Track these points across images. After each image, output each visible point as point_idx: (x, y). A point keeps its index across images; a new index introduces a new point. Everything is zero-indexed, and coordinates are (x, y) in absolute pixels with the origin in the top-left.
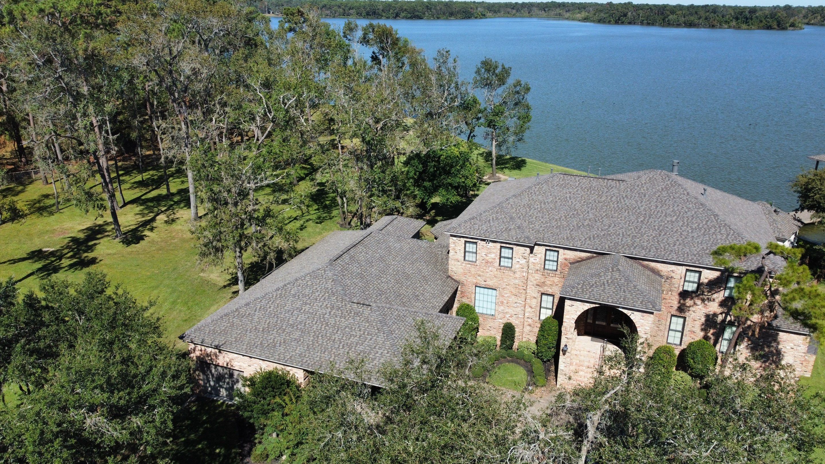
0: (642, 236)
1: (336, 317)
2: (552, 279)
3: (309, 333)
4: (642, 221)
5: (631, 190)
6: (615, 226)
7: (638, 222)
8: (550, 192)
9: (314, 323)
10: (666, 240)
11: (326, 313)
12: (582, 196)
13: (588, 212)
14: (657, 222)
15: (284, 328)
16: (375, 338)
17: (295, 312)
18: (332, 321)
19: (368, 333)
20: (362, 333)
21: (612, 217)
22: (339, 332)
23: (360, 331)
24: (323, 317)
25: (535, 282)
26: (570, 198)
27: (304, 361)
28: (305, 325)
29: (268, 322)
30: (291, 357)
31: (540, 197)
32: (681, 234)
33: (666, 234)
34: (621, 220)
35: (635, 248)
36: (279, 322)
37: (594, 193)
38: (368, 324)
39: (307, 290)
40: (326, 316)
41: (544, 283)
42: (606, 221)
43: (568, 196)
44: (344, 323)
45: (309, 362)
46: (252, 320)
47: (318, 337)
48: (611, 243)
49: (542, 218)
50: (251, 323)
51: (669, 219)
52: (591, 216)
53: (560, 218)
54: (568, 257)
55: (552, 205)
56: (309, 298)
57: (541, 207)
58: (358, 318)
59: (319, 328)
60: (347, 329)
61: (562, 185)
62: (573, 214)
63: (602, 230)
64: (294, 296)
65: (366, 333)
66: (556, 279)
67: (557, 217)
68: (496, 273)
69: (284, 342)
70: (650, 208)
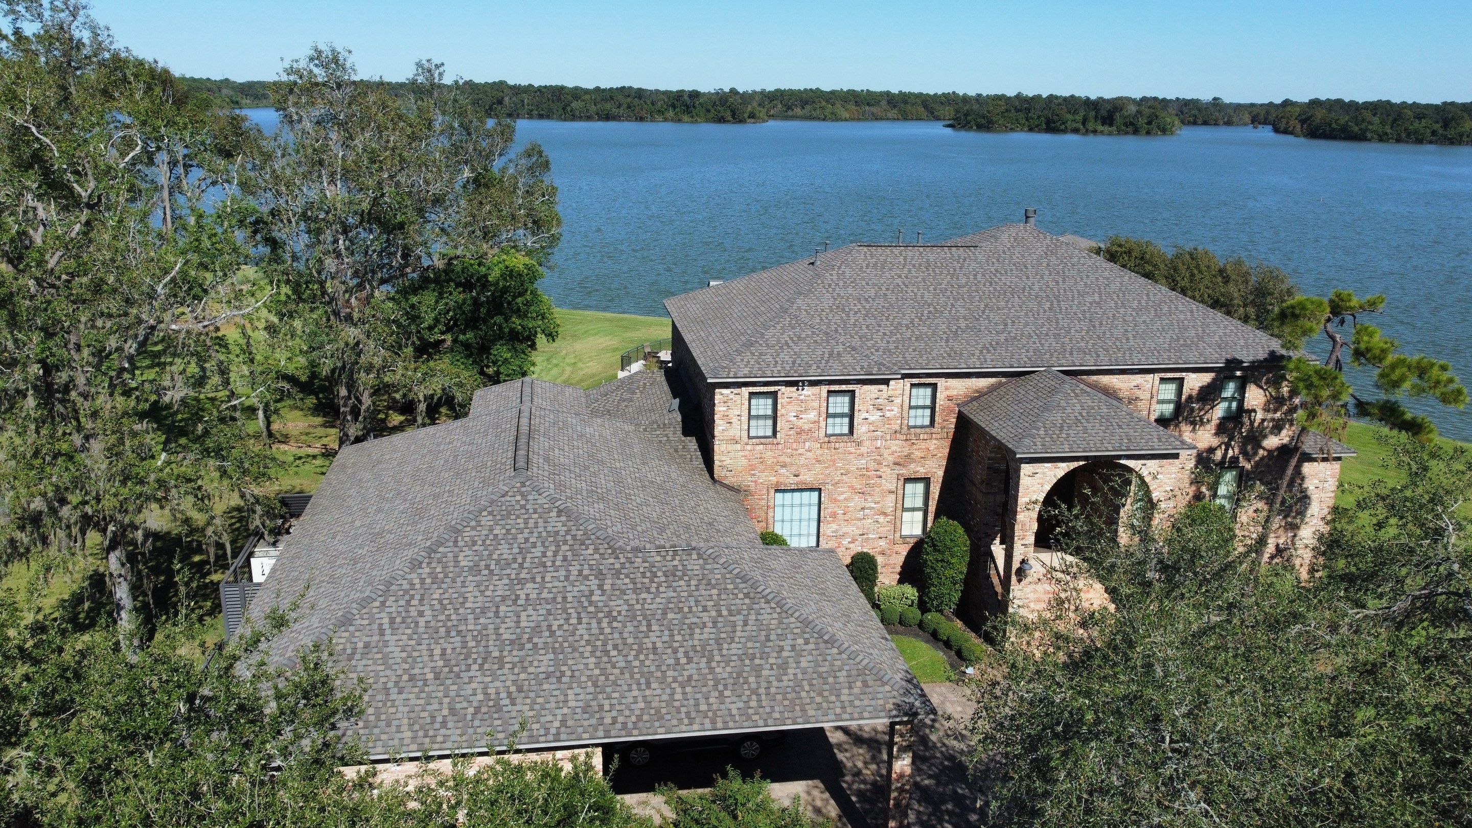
0: (1068, 332)
1: (623, 592)
2: (923, 445)
3: (575, 650)
4: (1050, 309)
5: (998, 261)
6: (1013, 322)
7: (1045, 310)
8: (863, 279)
9: (574, 621)
10: (1108, 333)
11: (592, 593)
12: (923, 279)
13: (953, 305)
14: (1075, 308)
15: (496, 654)
16: (753, 617)
17: (503, 608)
18: (618, 606)
19: (729, 611)
20: (714, 613)
21: (999, 309)
22: (654, 628)
23: (705, 609)
24: (591, 603)
25: (891, 458)
26: (906, 286)
27: (608, 720)
28: (552, 633)
29: (437, 652)
30: (563, 722)
31: (850, 290)
32: (1125, 320)
33: (1101, 324)
34: (1017, 312)
36: (472, 644)
37: (941, 273)
38: (714, 592)
39: (504, 549)
40: (594, 598)
41: (908, 456)
42: (995, 317)
43: (899, 281)
44: (655, 605)
45: (621, 719)
46: (385, 657)
47: (607, 653)
48: (1027, 352)
49: (880, 326)
50: (389, 667)
51: (1089, 300)
53: (912, 323)
54: (955, 393)
55: (881, 302)
56: (521, 566)
57: (864, 307)
58: (682, 583)
59: (595, 631)
60: (670, 616)
61: (875, 265)
62: (930, 312)
64: (475, 569)
65: (725, 613)
66: (933, 445)
67: (904, 322)
68: (819, 452)
69: (520, 690)
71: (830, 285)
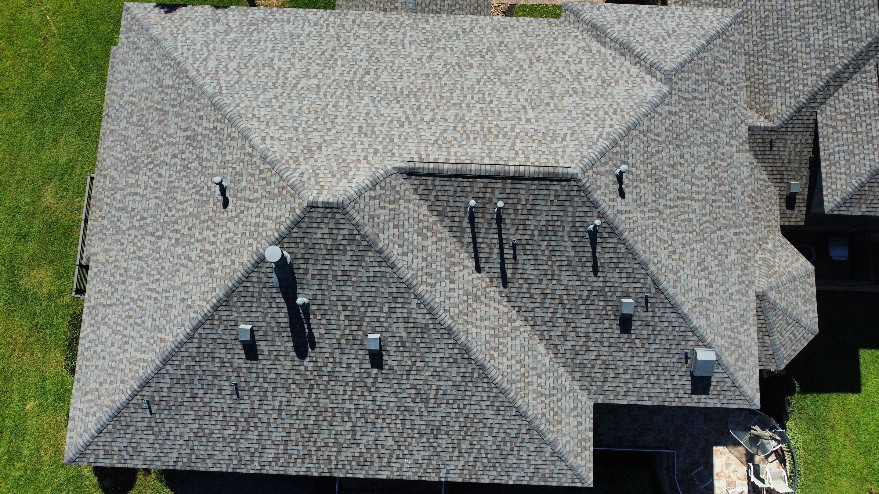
26: (524, 107)
43: (531, 115)
48: (424, 28)
49: (567, 62)
52: (470, 74)
53: (531, 63)
55: (559, 90)
57: (580, 83)
61: (554, 140)
62: (508, 74)
63: (444, 49)
67: (539, 65)
70: (351, 101)
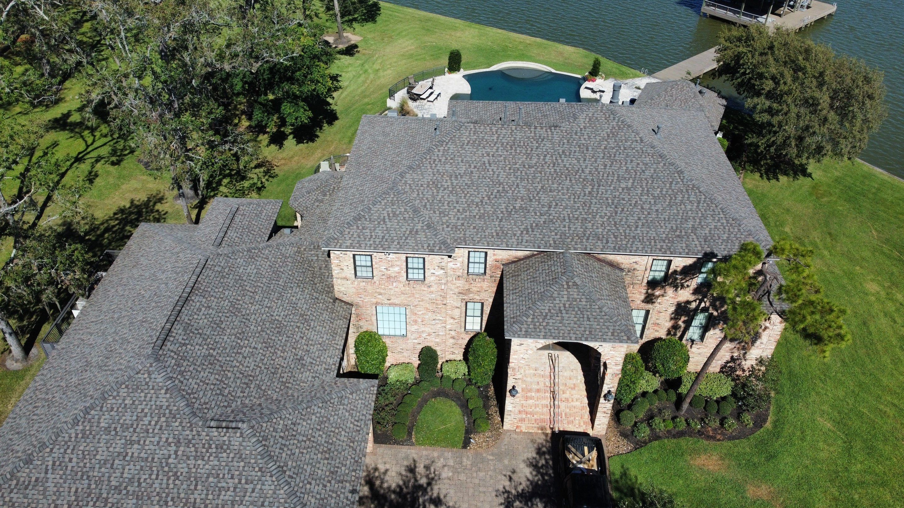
0: (594, 217)
2: (479, 285)
4: (590, 193)
5: (568, 142)
7: (585, 194)
8: (460, 156)
10: (624, 220)
12: (505, 158)
14: (609, 193)
25: (457, 290)
32: (642, 208)
34: (563, 195)
35: (588, 239)
37: (521, 152)
41: (468, 290)
47: (166, 503)
48: (556, 234)
51: (623, 185)
52: (523, 192)
54: (500, 257)
58: (225, 455)
63: (541, 215)
66: (485, 285)
68: (403, 289)
70: (597, 170)
71: (435, 160)
